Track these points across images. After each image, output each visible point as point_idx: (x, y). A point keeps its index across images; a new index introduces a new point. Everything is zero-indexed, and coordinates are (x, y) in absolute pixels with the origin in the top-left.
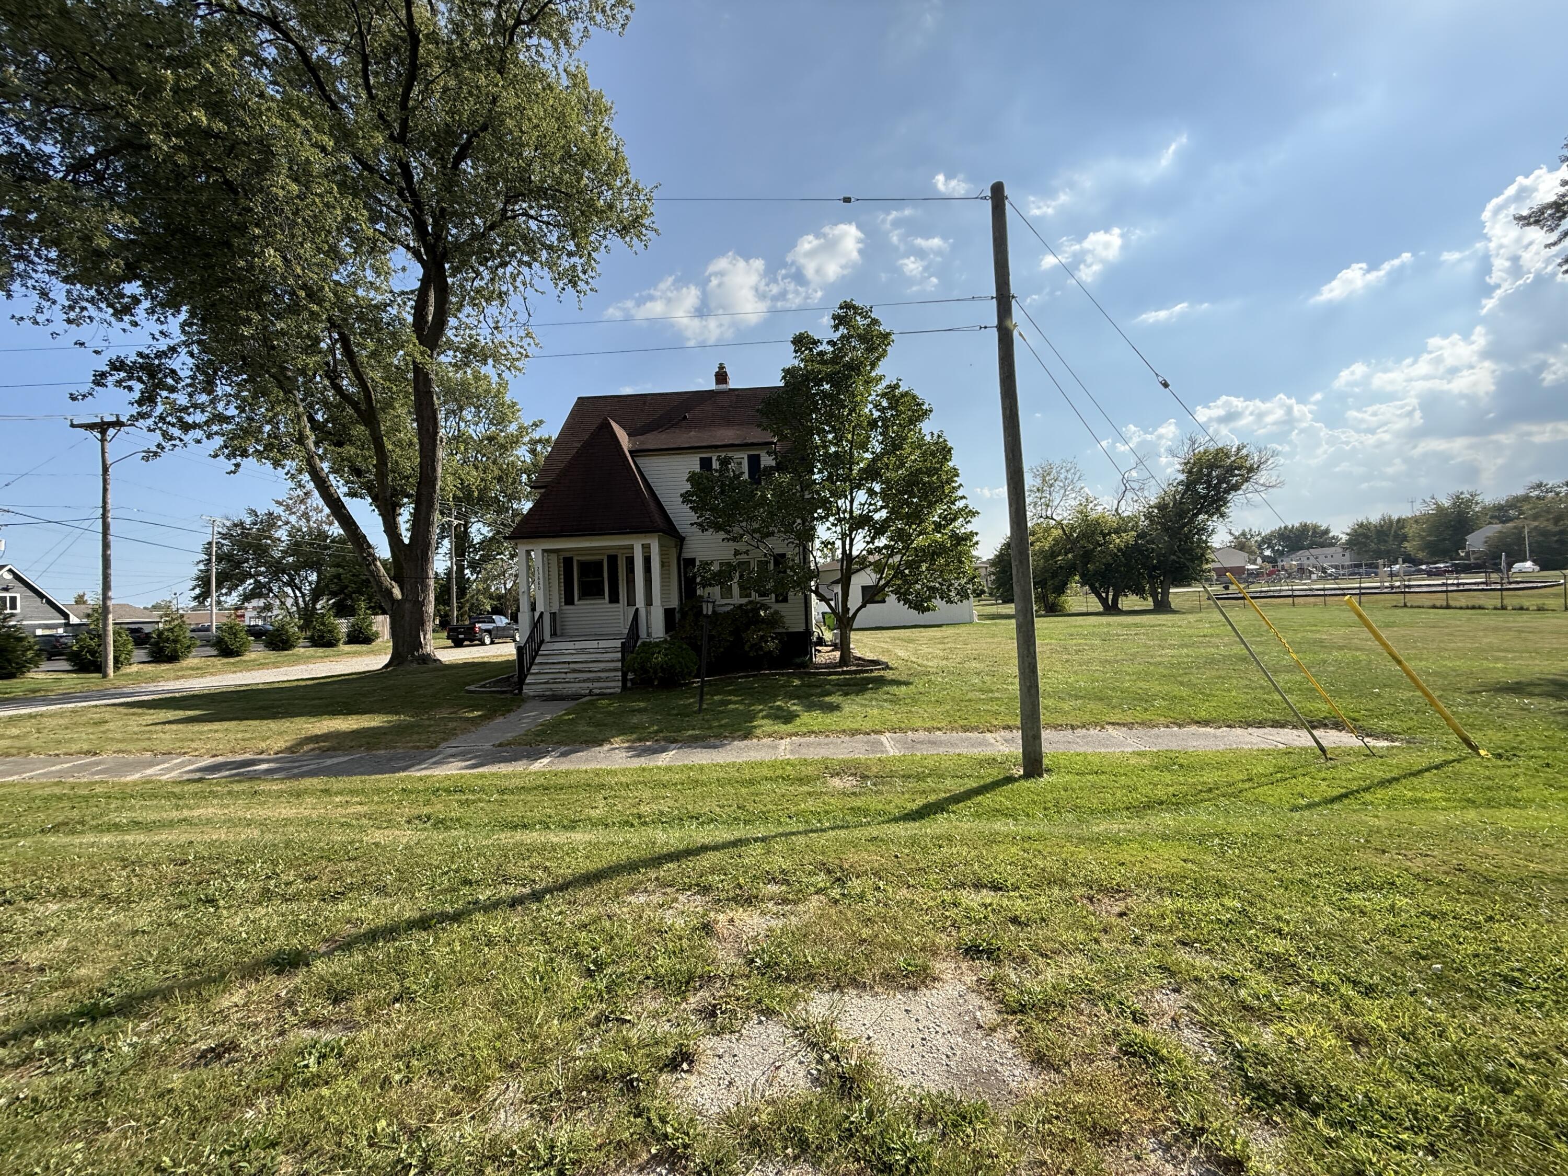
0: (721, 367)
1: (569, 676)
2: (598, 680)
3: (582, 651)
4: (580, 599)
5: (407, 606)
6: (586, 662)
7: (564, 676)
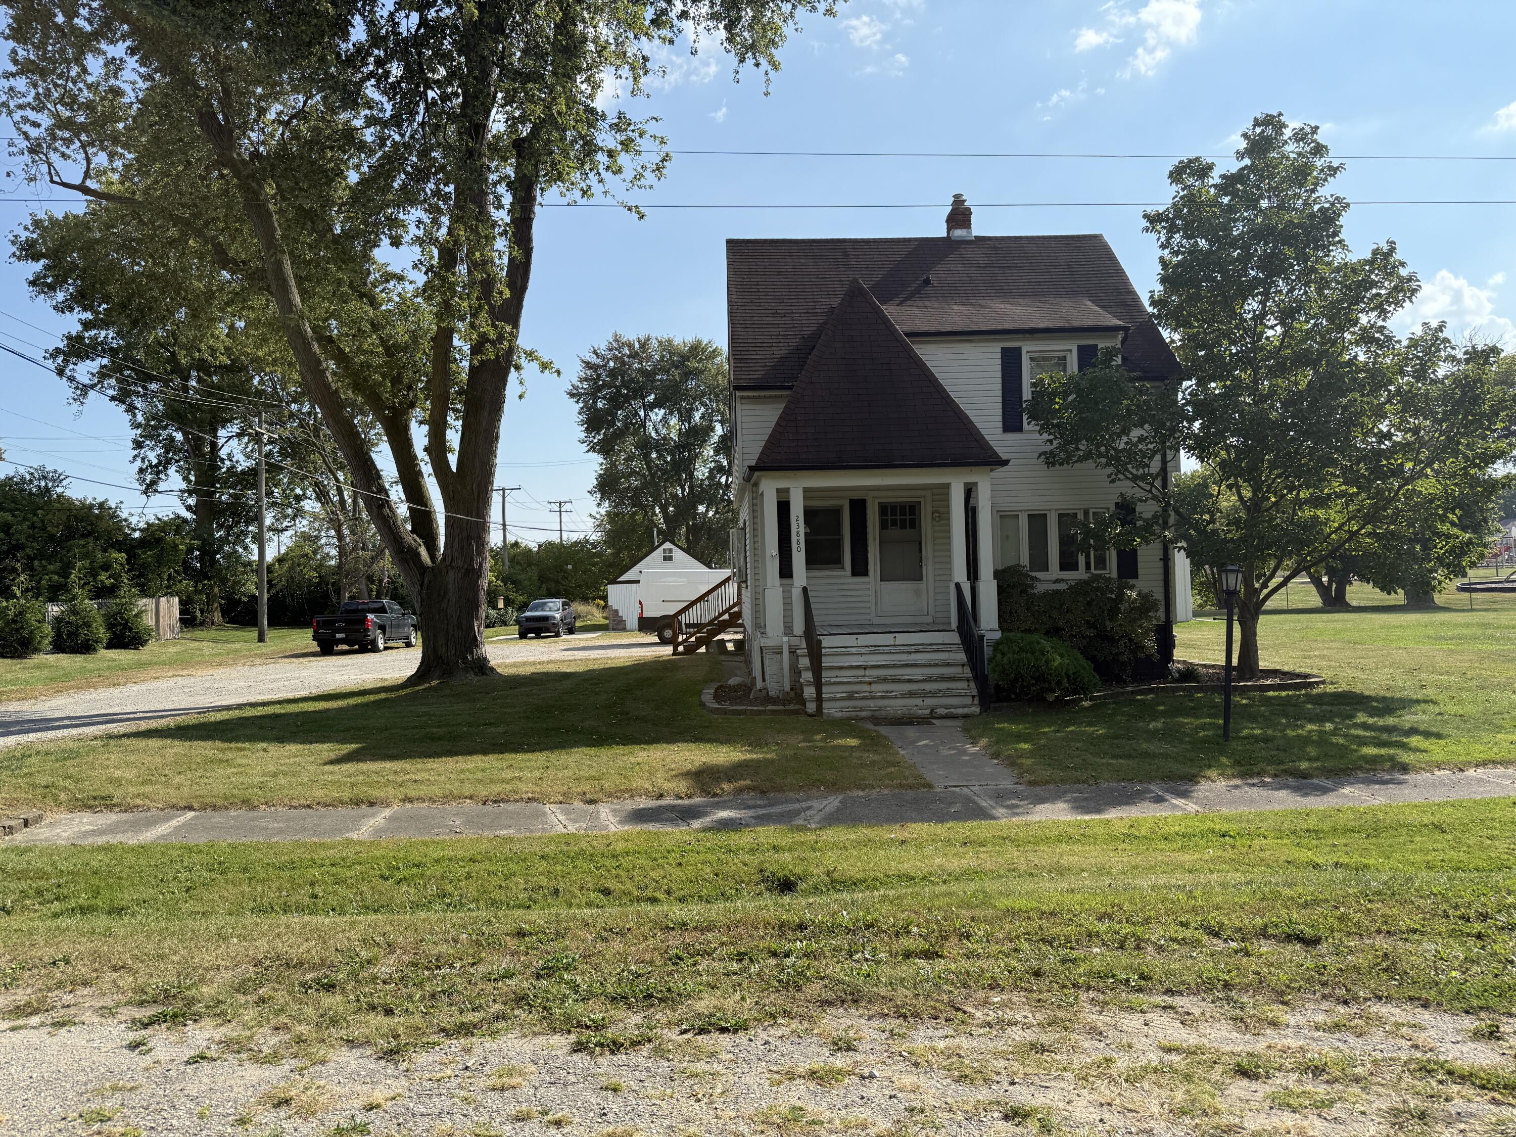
0: (958, 201)
1: (874, 687)
2: (933, 694)
3: (875, 650)
5: (451, 576)
6: (894, 666)
7: (866, 688)
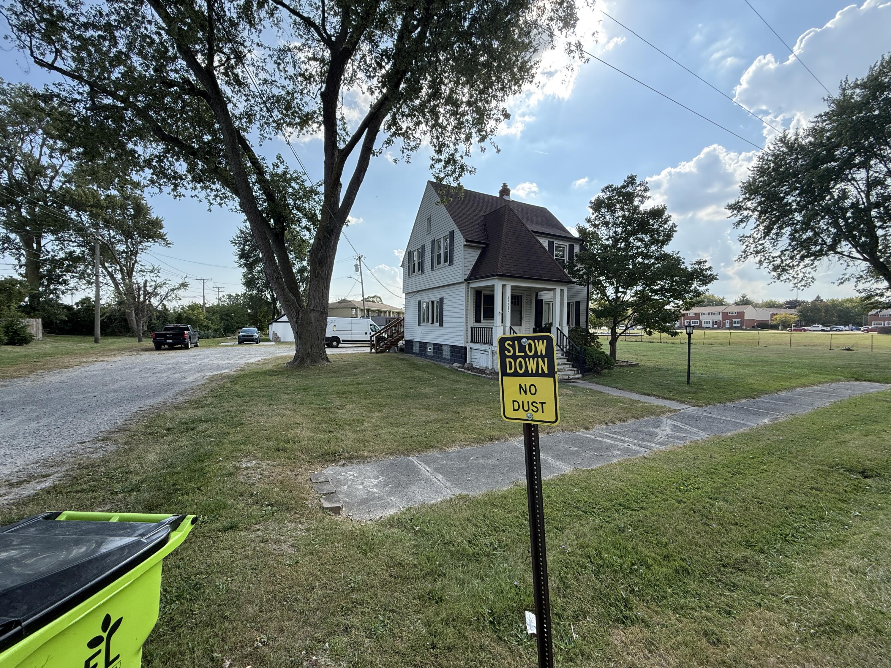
0: (505, 185)
5: (313, 314)
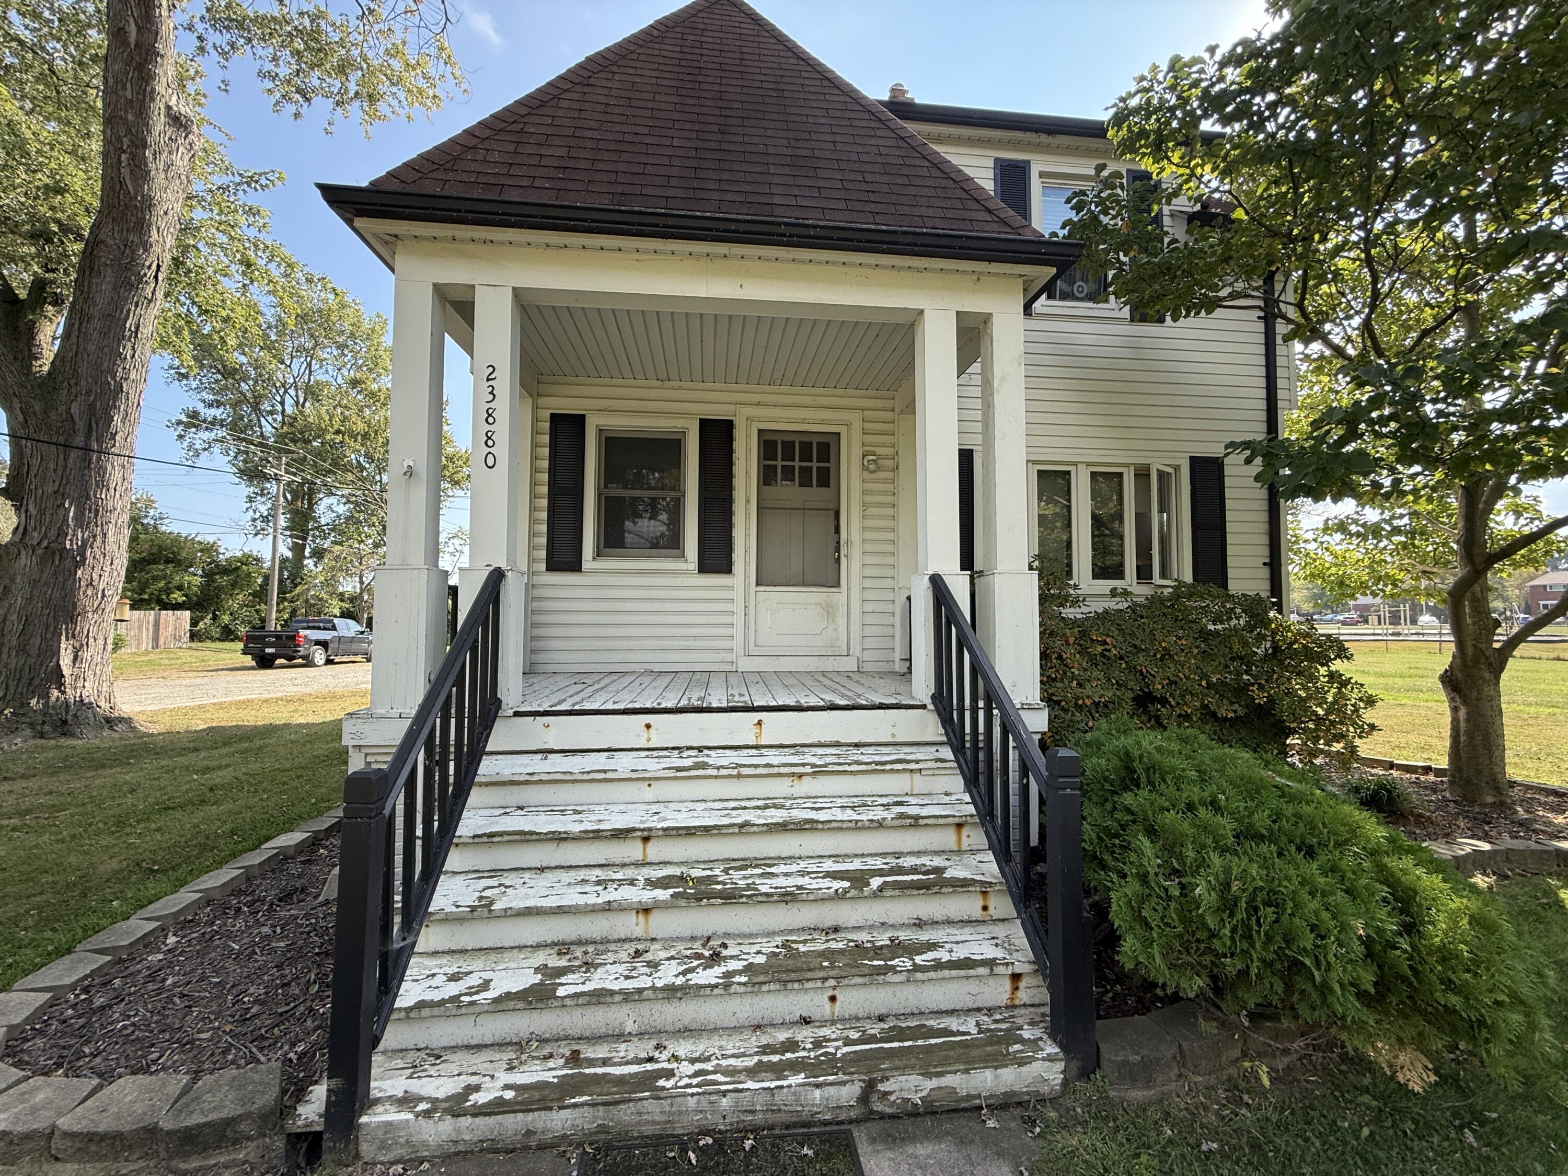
4: (598, 554)
